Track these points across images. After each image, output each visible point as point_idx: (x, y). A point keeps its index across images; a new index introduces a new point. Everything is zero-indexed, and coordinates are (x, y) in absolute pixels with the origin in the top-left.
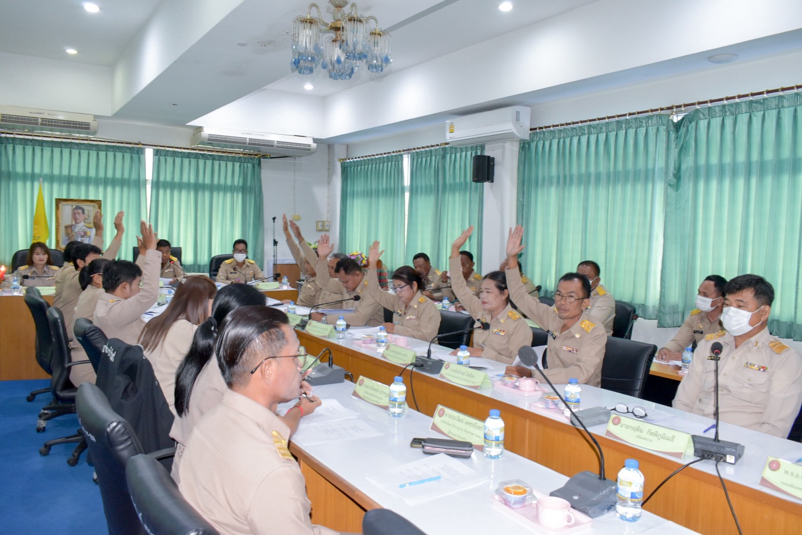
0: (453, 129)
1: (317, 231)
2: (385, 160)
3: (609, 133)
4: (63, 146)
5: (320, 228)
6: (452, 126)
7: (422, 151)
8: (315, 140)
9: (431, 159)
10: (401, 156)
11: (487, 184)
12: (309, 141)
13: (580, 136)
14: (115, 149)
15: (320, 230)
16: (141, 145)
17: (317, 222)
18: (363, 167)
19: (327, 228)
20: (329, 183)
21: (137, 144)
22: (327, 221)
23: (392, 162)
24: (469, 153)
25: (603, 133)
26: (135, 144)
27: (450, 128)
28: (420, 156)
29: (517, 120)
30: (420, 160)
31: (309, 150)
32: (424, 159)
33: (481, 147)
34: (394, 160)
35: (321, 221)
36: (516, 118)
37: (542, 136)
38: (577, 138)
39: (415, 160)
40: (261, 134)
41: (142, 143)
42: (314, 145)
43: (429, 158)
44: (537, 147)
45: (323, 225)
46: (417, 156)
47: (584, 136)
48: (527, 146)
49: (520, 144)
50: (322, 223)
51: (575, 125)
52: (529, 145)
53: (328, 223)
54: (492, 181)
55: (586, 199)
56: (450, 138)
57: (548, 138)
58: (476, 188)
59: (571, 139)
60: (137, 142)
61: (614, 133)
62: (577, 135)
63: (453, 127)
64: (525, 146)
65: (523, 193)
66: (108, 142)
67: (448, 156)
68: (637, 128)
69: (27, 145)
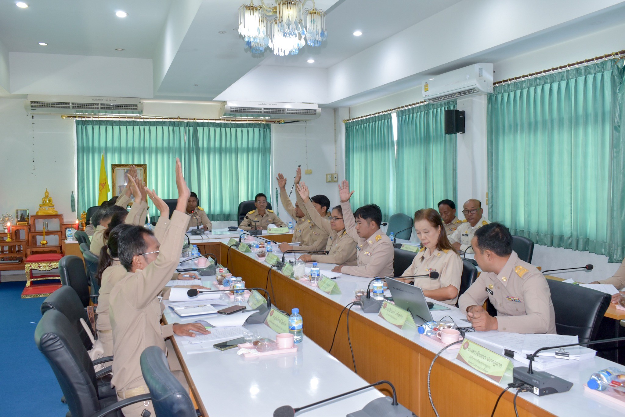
0: (428, 88)
1: (327, 182)
2: (377, 119)
3: (570, 80)
4: (128, 124)
5: (329, 180)
6: (426, 85)
7: (405, 110)
8: (320, 106)
9: (413, 116)
10: (390, 114)
11: (459, 135)
12: (315, 107)
13: (543, 85)
14: (163, 124)
15: (329, 182)
16: (180, 120)
17: (327, 175)
18: (360, 126)
19: (335, 180)
20: (335, 141)
21: (177, 119)
22: (336, 174)
23: (381, 120)
24: (443, 108)
25: (564, 80)
26: (175, 119)
27: (425, 87)
28: (405, 114)
29: (479, 76)
30: (404, 117)
31: (315, 114)
32: (407, 116)
33: (453, 102)
34: (383, 119)
35: (329, 174)
36: (479, 74)
37: (506, 88)
38: (541, 86)
39: (400, 118)
40: (274, 103)
41: (181, 117)
42: (319, 110)
43: (411, 115)
44: (502, 98)
45: (332, 177)
46: (401, 114)
47: (546, 85)
48: (494, 98)
49: (488, 97)
50: (331, 175)
51: (539, 75)
52: (496, 97)
53: (336, 175)
54: (464, 132)
55: (551, 144)
56: (426, 96)
57: (513, 89)
58: (450, 139)
59: (535, 88)
60: (176, 117)
61: (574, 80)
62: (540, 85)
63: (428, 86)
64: (491, 99)
65: (492, 141)
66: (157, 118)
67: (431, 111)
68: (595, 74)
69: (101, 125)
